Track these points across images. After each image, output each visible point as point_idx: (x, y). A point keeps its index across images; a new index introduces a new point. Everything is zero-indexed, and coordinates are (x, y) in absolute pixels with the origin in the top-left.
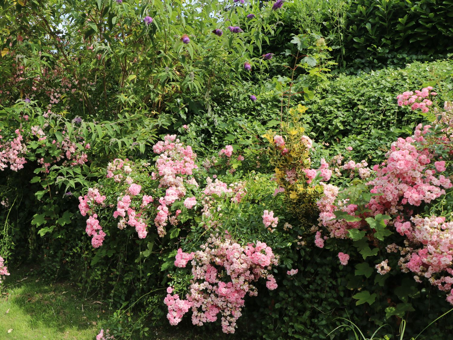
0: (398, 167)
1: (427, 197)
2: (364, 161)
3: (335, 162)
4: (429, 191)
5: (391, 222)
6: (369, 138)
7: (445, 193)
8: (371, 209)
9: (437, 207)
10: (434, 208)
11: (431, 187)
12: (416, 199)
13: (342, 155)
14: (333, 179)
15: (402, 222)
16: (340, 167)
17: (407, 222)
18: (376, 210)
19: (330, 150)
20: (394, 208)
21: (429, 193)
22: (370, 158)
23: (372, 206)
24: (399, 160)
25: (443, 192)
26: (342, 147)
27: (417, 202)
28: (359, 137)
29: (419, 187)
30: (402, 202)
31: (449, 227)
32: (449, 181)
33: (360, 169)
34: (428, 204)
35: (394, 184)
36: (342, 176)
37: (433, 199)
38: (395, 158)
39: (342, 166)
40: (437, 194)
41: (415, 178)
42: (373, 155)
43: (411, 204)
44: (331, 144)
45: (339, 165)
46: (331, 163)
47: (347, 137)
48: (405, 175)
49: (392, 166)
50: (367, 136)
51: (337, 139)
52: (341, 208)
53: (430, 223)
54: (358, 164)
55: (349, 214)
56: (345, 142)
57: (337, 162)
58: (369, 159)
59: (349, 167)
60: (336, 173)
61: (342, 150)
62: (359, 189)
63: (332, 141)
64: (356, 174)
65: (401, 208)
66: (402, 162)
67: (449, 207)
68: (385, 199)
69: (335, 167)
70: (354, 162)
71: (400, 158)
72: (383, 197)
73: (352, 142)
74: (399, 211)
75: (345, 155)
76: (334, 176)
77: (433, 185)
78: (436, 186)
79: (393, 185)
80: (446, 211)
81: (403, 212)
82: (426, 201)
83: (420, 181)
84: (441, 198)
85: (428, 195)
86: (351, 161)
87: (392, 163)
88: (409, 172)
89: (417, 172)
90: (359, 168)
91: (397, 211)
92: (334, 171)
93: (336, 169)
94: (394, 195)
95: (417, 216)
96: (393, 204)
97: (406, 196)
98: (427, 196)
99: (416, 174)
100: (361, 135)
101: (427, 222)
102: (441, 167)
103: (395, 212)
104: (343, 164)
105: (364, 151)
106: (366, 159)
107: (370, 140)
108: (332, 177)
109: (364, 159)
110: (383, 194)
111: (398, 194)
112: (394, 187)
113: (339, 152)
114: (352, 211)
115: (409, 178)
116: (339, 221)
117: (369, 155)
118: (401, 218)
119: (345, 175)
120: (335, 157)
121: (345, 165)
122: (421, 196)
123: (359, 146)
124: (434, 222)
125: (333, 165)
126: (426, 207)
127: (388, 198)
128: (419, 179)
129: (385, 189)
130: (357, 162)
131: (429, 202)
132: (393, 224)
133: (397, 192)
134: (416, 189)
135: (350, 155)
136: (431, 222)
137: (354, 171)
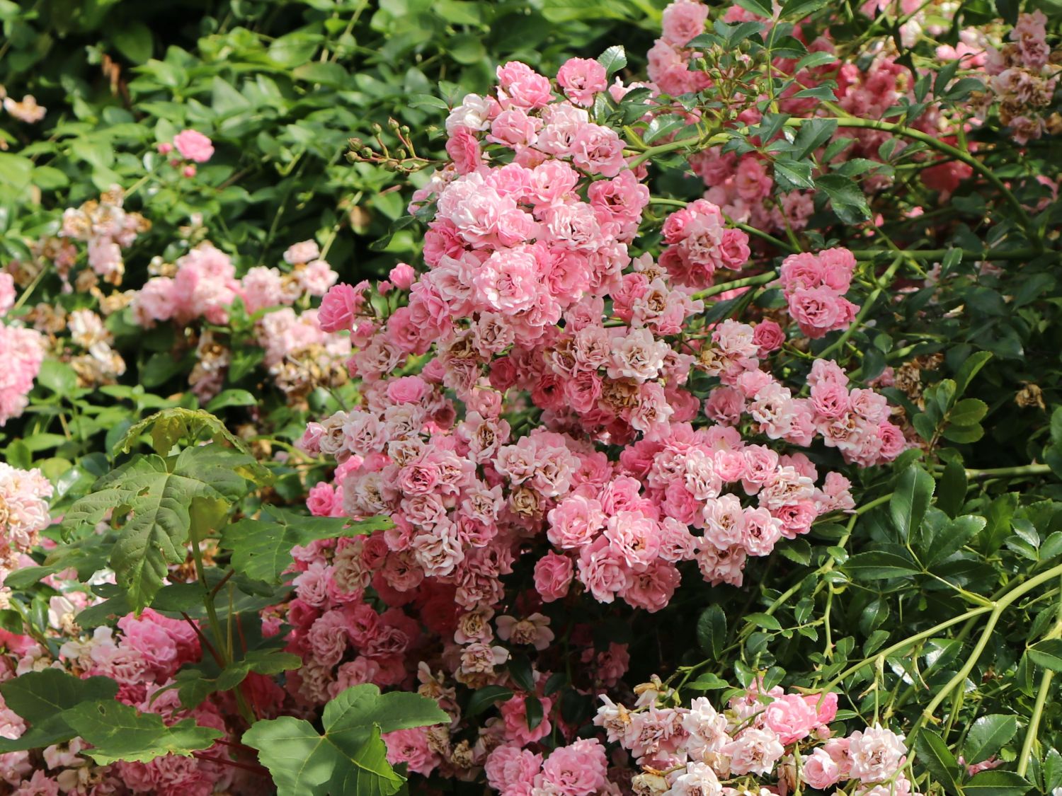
0: (493, 297)
1: (716, 535)
2: (303, 251)
3: (68, 257)
4: (734, 488)
5: (462, 752)
6: (355, 64)
7: (847, 502)
8: (305, 652)
9: (786, 618)
10: (764, 626)
11: (749, 454)
12: (635, 558)
13: (133, 205)
14: (46, 407)
15: (542, 748)
16: (115, 301)
17: (579, 746)
18: (351, 653)
19: (41, 160)
20: (483, 632)
21: (732, 502)
22: (358, 223)
23: (320, 626)
24: (495, 241)
25: (839, 491)
26: (135, 132)
27: (645, 579)
28: (281, 53)
29: (660, 460)
30: (540, 584)
31: (859, 766)
32: (877, 408)
33: (270, 323)
34: (724, 587)
35: (475, 441)
36: (129, 379)
37: (761, 548)
38: (471, 231)
39: (132, 297)
40: (792, 513)
41: (629, 384)
42: (381, 202)
43: (604, 597)
44: (57, 106)
45: (107, 289)
46: (34, 272)
47: (190, 46)
48: (555, 364)
49: (448, 292)
50: (348, 43)
51: (112, 70)
52: (68, 650)
53: (724, 740)
54: (262, 274)
55: (137, 695)
56: (167, 94)
57: (83, 266)
58: (346, 232)
59: (183, 305)
60: (79, 350)
61: (130, 163)
62: (192, 485)
63: (68, 83)
64: (242, 363)
65: (536, 629)
66: (521, 259)
67: (872, 611)
68: (405, 561)
69: (69, 305)
70: (226, 264)
71: (506, 229)
72: (392, 543)
73: (222, 89)
74: (522, 654)
75: (161, 198)
76: (57, 382)
77: (760, 439)
78: (786, 449)
79: (462, 447)
80: (847, 644)
81: (548, 660)
82: (712, 569)
83: (665, 411)
84: (817, 540)
85: (727, 520)
86: (207, 253)
87: (449, 265)
88: (583, 338)
89: (641, 336)
90: (269, 306)
91: (502, 655)
92: (66, 333)
93: (83, 323)
94: (477, 527)
95: (650, 691)
96: (467, 598)
97: (562, 531)
98: (714, 526)
99: (635, 355)
100: (298, 38)
101: (707, 736)
102: (821, 294)
103: (486, 667)
104: (136, 276)
105: (312, 166)
106: (327, 237)
107: (364, 80)
108: (42, 391)
109: (309, 235)
110: (386, 521)
111: (507, 522)
112: (471, 462)
113: (106, 181)
114: (158, 674)
115: (586, 386)
116: (53, 756)
117: (349, 204)
118: (533, 708)
119: (152, 371)
120: (72, 220)
121: (155, 286)
122: (676, 527)
123: (275, 127)
124: (752, 738)
125: (51, 285)
126: (714, 613)
127: (424, 557)
128: (658, 391)
129: (406, 484)
130: (251, 256)
131: (732, 572)
132: (479, 766)
133: (494, 500)
134: (640, 473)
135: (196, 198)
136: (735, 734)
137: (223, 340)
